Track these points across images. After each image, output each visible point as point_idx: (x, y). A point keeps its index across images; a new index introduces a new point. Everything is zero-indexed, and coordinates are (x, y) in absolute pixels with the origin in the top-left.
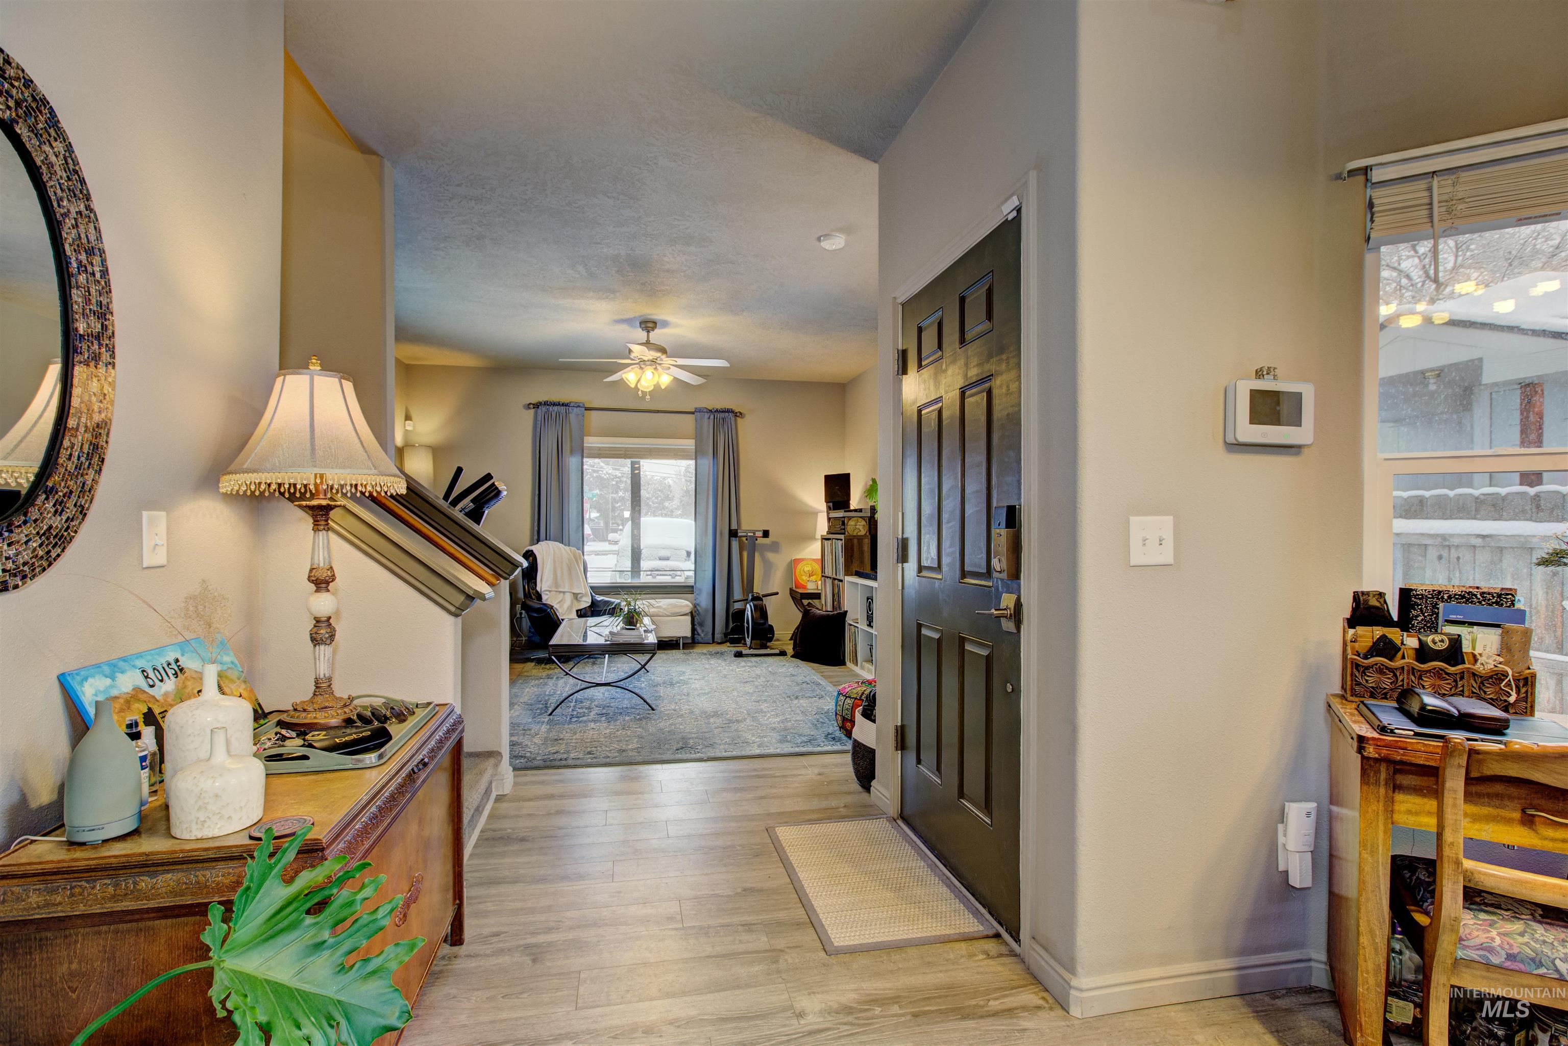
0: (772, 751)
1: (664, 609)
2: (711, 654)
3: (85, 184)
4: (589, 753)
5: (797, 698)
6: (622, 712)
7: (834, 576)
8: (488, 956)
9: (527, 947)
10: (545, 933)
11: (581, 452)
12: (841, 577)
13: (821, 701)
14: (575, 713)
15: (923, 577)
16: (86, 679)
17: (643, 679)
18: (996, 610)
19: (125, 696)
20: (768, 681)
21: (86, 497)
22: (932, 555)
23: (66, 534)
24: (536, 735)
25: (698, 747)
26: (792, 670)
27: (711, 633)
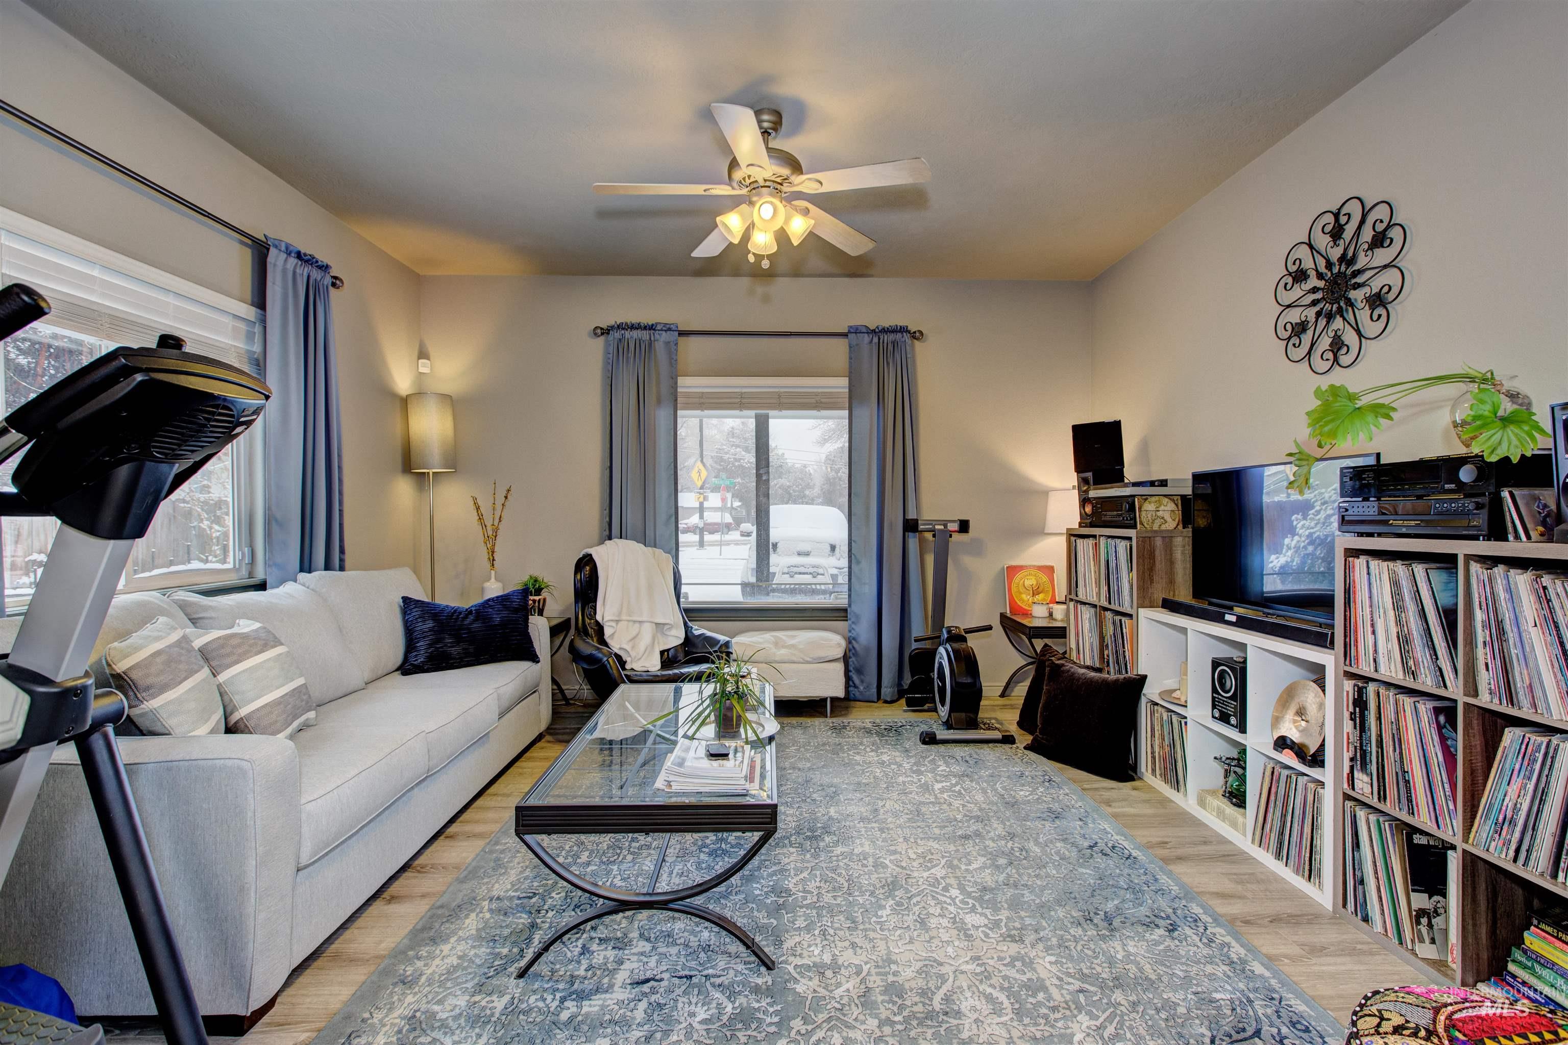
1: (798, 650)
2: (879, 732)
7: (1106, 604)
11: (673, 400)
12: (1126, 608)
27: (875, 686)
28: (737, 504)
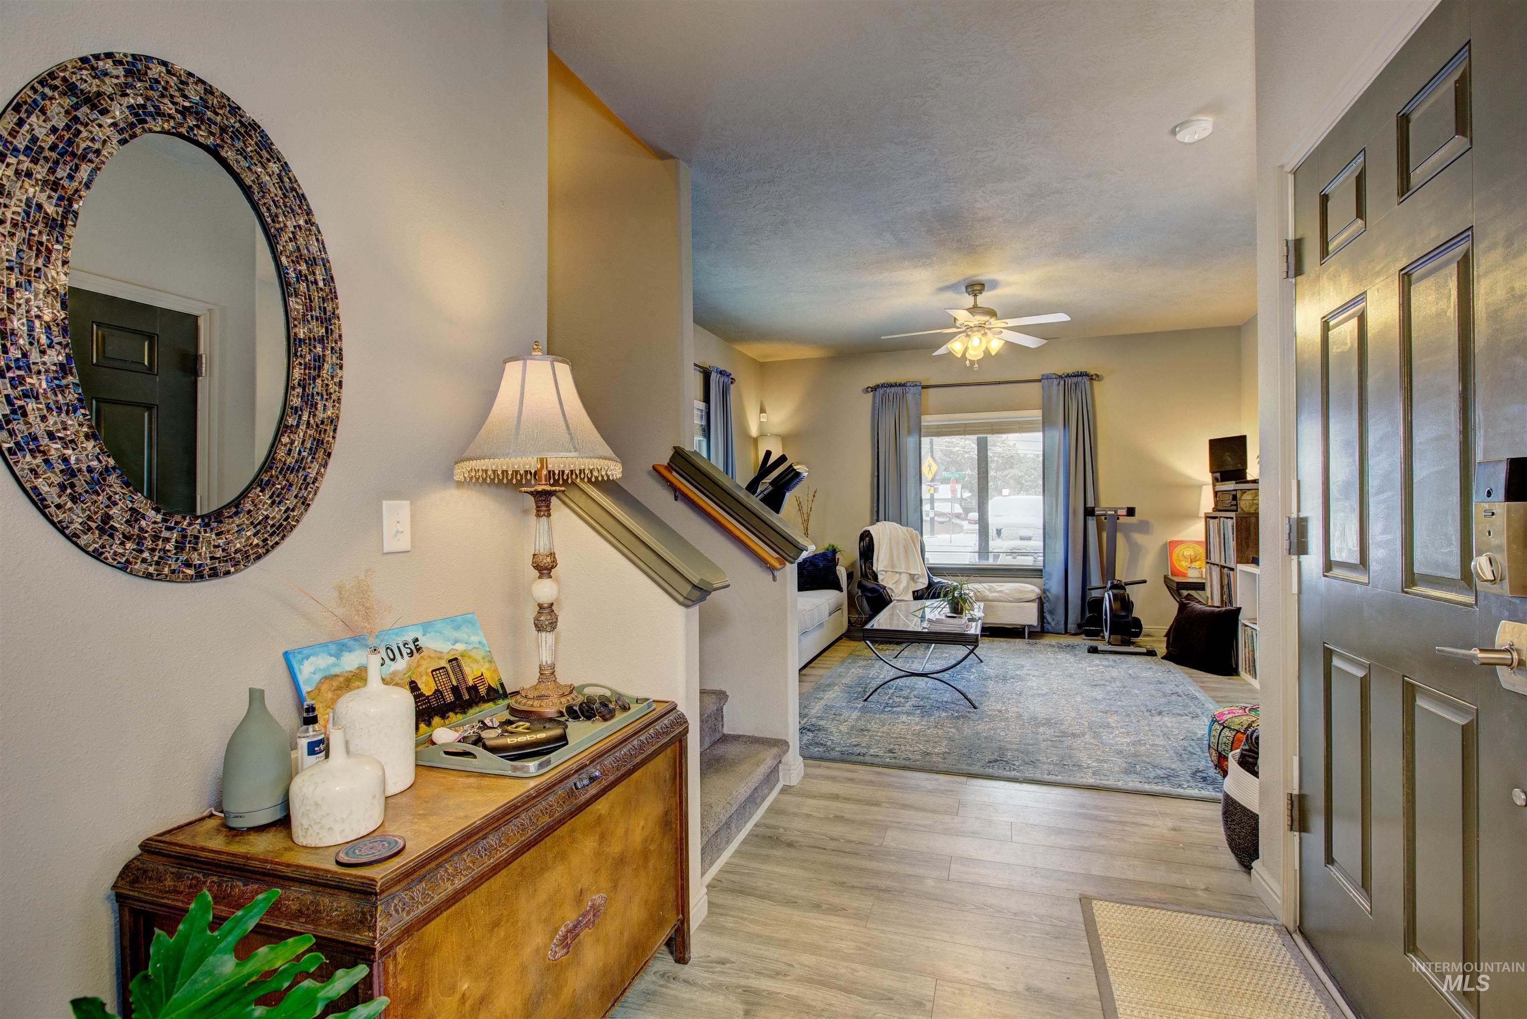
0: (1110, 783)
1: (1007, 594)
2: (1060, 647)
3: (305, 200)
4: (891, 751)
5: (1160, 713)
6: (942, 706)
7: (1223, 563)
8: (704, 988)
9: (747, 990)
10: (771, 977)
11: (919, 431)
12: (1232, 565)
13: (1194, 721)
14: (891, 701)
15: (1335, 578)
16: (307, 658)
17: (974, 670)
18: (1482, 650)
19: (346, 675)
20: (1124, 687)
21: (309, 489)
22: (1350, 544)
23: (285, 523)
24: (845, 721)
25: (1017, 763)
26: (1159, 675)
27: (1063, 622)
28: (967, 494)
